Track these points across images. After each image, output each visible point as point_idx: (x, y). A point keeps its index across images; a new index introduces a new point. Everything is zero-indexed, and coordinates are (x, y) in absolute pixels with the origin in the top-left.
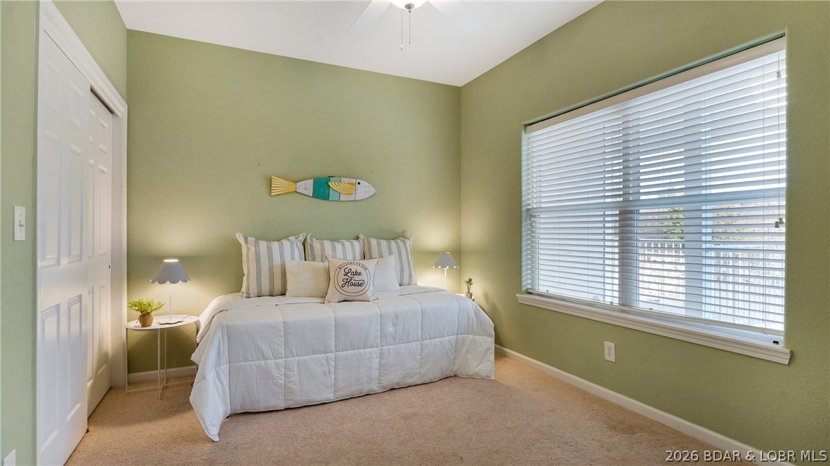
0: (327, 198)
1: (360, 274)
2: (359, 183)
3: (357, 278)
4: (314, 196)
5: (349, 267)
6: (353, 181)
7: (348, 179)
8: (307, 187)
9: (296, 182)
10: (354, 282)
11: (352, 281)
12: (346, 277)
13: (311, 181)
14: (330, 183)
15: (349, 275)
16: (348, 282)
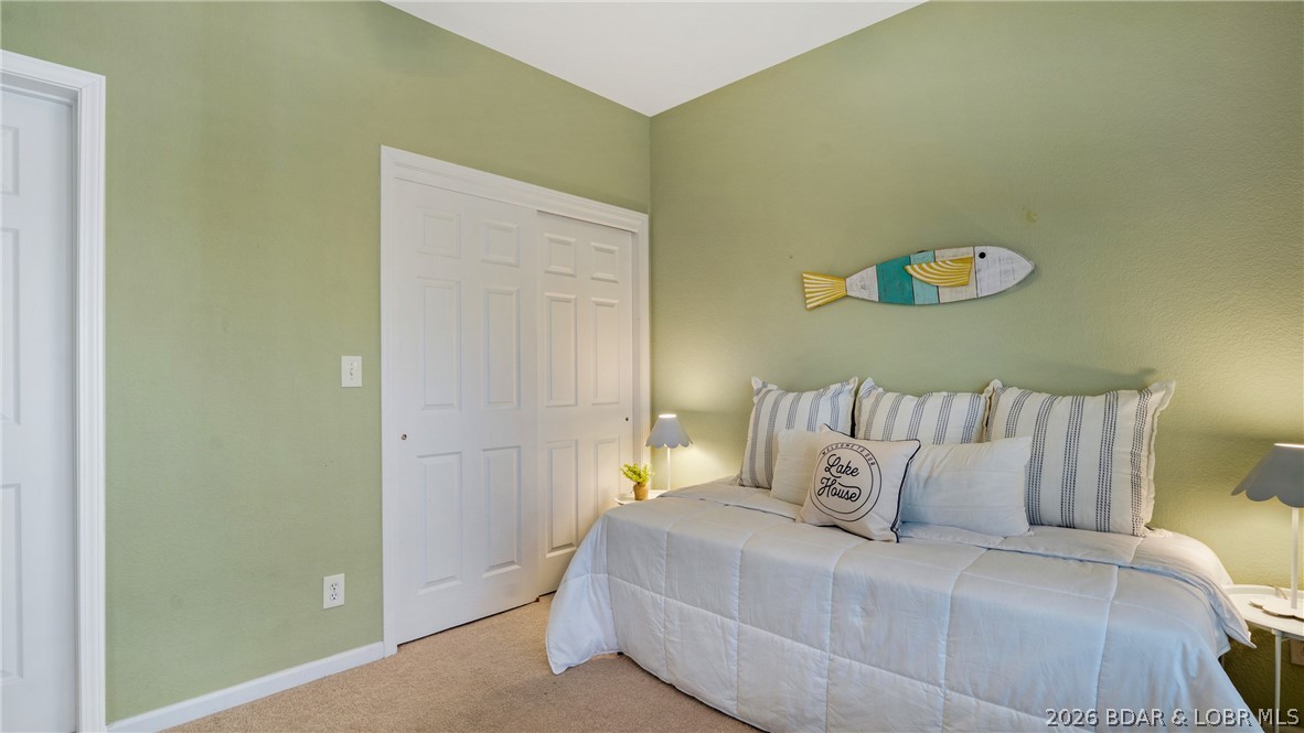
0: (909, 300)
1: (854, 472)
2: (982, 255)
3: (846, 479)
4: (881, 300)
5: (839, 453)
6: (967, 252)
7: (953, 251)
8: (865, 283)
9: (845, 278)
10: (839, 487)
11: (836, 485)
12: (828, 475)
13: (872, 271)
14: (908, 267)
15: (833, 470)
16: (828, 487)
